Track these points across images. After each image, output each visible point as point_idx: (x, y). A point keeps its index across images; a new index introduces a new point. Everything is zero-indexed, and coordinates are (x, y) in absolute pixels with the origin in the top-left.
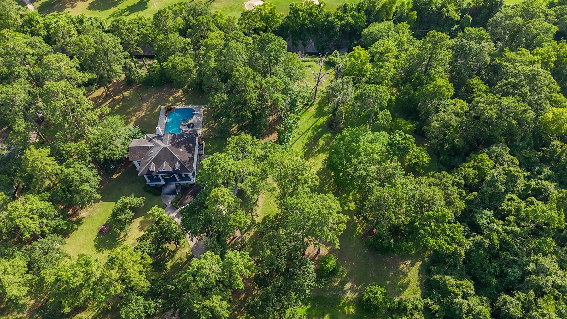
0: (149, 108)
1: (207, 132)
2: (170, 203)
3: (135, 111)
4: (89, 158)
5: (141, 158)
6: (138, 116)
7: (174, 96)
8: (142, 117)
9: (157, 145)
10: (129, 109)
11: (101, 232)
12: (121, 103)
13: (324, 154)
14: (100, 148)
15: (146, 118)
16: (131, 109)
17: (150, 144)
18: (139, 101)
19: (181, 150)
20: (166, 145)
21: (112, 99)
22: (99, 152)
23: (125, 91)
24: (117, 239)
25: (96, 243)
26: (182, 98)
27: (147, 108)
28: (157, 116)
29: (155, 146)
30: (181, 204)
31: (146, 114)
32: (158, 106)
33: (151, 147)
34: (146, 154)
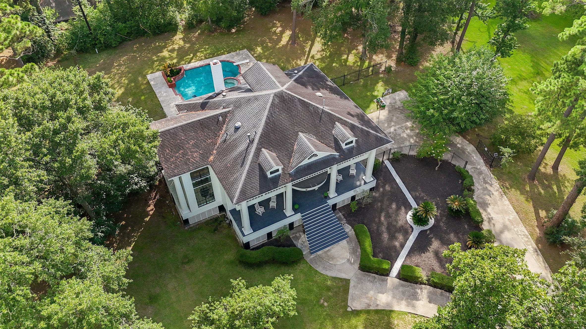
5: (205, 157)
19: (319, 94)
20: (276, 87)
33: (224, 115)
34: (220, 141)
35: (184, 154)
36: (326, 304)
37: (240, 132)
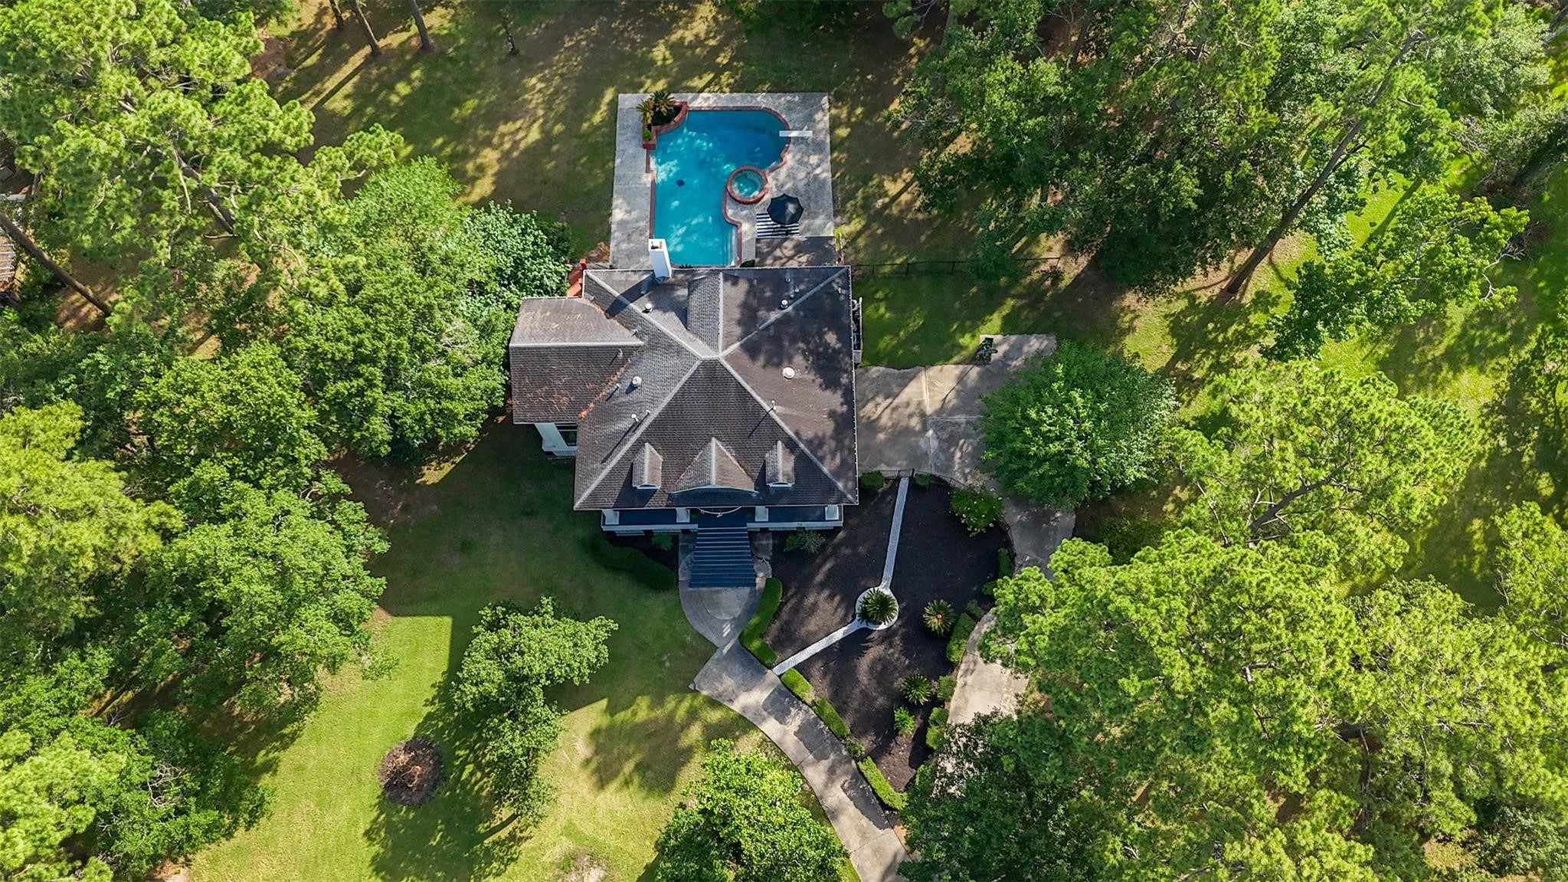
0: (560, 105)
1: (861, 242)
2: (727, 630)
3: (493, 117)
4: (313, 448)
5: (575, 407)
6: (507, 146)
7: (674, 37)
8: (528, 151)
9: (658, 343)
10: (459, 103)
11: (396, 786)
12: (416, 74)
13: (1482, 371)
14: (371, 385)
15: (554, 156)
16: (471, 104)
17: (619, 336)
18: (501, 62)
19: (789, 372)
20: (715, 347)
21: (367, 50)
22: (369, 410)
23: (431, 10)
24: (481, 829)
25: (376, 848)
26: (715, 51)
27: (549, 103)
28: (603, 147)
29: (652, 347)
30: (788, 640)
31: (547, 139)
32: (601, 95)
33: (629, 351)
34: (605, 392)
35: (549, 394)
36: (667, 664)
37: (634, 394)
